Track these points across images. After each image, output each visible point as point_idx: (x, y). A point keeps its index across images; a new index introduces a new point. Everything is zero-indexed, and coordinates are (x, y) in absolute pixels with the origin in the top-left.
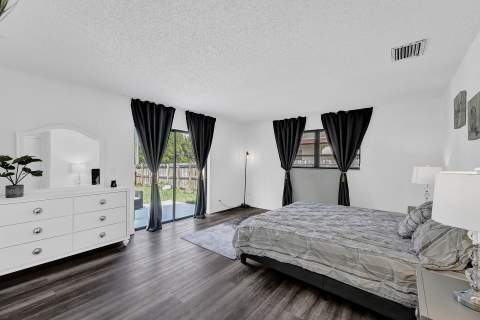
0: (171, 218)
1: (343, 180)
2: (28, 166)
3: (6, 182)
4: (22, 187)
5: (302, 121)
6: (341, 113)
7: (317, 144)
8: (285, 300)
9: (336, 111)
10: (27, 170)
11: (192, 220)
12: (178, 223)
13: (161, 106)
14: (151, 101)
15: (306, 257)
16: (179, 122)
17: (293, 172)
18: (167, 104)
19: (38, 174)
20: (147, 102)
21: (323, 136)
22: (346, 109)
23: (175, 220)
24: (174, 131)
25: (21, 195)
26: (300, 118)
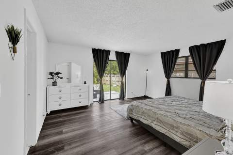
0: (109, 99)
1: (202, 85)
2: (59, 75)
3: (52, 81)
4: (56, 82)
5: (177, 51)
6: (202, 45)
7: (187, 64)
8: (143, 141)
9: (199, 44)
10: (59, 77)
11: (118, 100)
12: (112, 101)
13: (104, 50)
14: (100, 48)
15: (155, 122)
16: (112, 57)
17: (171, 80)
18: (107, 49)
19: (61, 78)
20: (98, 49)
21: (190, 60)
22: (206, 42)
23: (110, 100)
24: (110, 60)
25: (56, 85)
26: (176, 50)
